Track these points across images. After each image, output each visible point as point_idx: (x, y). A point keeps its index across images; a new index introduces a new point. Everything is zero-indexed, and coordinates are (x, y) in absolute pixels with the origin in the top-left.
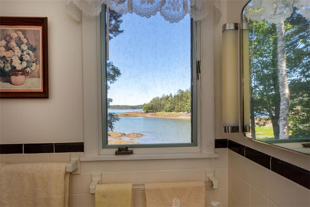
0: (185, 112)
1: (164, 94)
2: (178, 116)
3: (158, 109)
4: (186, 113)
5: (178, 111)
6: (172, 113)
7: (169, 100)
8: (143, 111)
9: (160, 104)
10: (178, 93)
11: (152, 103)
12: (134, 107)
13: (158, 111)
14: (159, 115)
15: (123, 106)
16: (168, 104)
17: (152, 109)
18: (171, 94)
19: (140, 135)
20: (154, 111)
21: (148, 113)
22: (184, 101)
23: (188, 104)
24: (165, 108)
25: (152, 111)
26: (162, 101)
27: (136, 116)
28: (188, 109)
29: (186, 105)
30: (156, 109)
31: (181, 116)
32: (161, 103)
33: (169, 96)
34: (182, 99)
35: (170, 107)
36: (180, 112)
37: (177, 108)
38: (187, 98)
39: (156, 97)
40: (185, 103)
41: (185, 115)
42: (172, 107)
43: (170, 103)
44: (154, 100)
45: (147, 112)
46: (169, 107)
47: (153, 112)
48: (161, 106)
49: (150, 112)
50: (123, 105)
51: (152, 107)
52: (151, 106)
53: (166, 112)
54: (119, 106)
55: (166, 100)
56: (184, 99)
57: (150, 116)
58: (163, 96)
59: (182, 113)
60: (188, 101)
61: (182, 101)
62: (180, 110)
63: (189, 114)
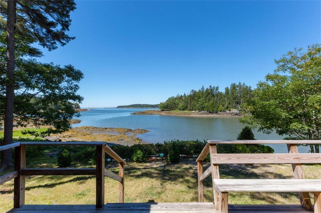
0: (196, 110)
1: (179, 94)
2: (189, 114)
3: (173, 108)
4: (198, 111)
5: (191, 110)
6: (185, 111)
7: (182, 100)
8: (159, 110)
10: (191, 93)
11: (167, 103)
12: (154, 106)
13: (172, 110)
14: (173, 113)
16: (181, 103)
17: (167, 108)
18: (185, 94)
19: (144, 131)
20: (169, 109)
21: (163, 111)
22: (196, 101)
23: (199, 103)
24: (179, 107)
25: (167, 109)
26: (177, 100)
27: (151, 114)
28: (199, 107)
29: (198, 104)
30: (171, 107)
31: (192, 114)
32: (176, 102)
33: (183, 95)
34: (194, 99)
35: (183, 106)
36: (193, 110)
37: (189, 107)
38: (199, 98)
39: (172, 97)
40: (196, 102)
41: (196, 113)
42: (185, 106)
43: (183, 102)
44: (169, 99)
45: (163, 110)
46: (182, 106)
47: (168, 110)
48: (175, 105)
49: (165, 110)
50: (144, 104)
51: (167, 106)
52: (166, 104)
53: (180, 110)
54: (141, 105)
55: (180, 99)
56: (196, 98)
57: (165, 114)
58: (177, 95)
59: (194, 111)
60: (199, 100)
61: (194, 100)
62: (192, 109)
63: (199, 113)
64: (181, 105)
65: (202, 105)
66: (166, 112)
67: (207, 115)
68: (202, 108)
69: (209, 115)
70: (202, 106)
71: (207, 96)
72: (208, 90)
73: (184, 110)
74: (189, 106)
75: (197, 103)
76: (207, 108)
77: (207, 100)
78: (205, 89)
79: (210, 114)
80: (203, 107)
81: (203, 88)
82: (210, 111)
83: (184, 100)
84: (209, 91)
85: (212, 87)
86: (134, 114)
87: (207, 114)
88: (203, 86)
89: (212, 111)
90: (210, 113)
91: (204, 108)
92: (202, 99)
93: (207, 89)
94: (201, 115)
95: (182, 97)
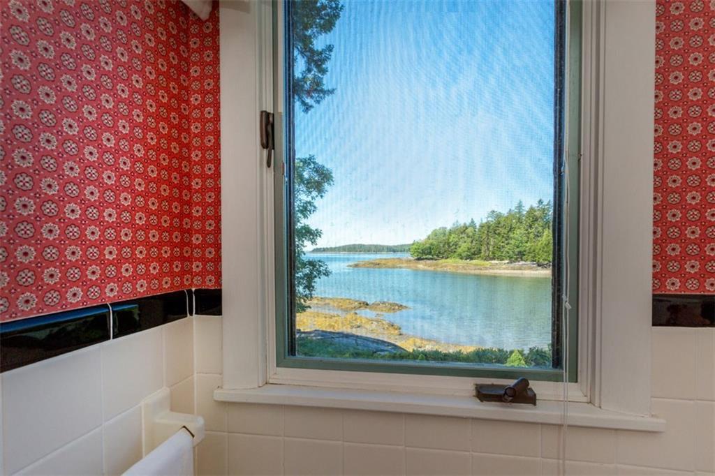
0: (503, 260)
1: (457, 222)
2: (485, 269)
3: (443, 254)
4: (507, 261)
5: (488, 258)
6: (474, 262)
7: (467, 235)
8: (411, 258)
9: (449, 244)
10: (490, 219)
11: (431, 241)
12: (395, 248)
13: (443, 257)
14: (446, 266)
15: (371, 245)
16: (465, 242)
17: (430, 253)
18: (473, 222)
19: (397, 307)
20: (435, 257)
21: (420, 262)
22: (503, 237)
23: (510, 242)
24: (459, 250)
25: (431, 256)
26: (453, 235)
27: (394, 267)
28: (511, 253)
30: (439, 253)
31: (493, 269)
32: (450, 240)
33: (468, 224)
34: (497, 232)
35: (469, 249)
36: (493, 259)
37: (485, 252)
38: (510, 230)
39: (440, 229)
40: (503, 240)
41: (504, 266)
42: (473, 250)
43: (470, 239)
44: (435, 233)
45: (419, 259)
46: (466, 249)
47: (432, 259)
48: (449, 246)
49: (426, 259)
51: (430, 248)
52: (428, 245)
53: (462, 259)
54: (364, 245)
55: (462, 233)
56: (503, 231)
57: (426, 268)
58: (454, 224)
59: (496, 262)
60: (512, 235)
61: (497, 236)
62: (491, 256)
63: (512, 265)
64: (464, 247)
65: (518, 247)
66: (428, 262)
67: (532, 272)
68: (518, 255)
69: (537, 272)
70: (518, 250)
71: (531, 227)
72: (535, 211)
73: (471, 259)
74: (483, 249)
75: (506, 242)
76: (533, 255)
77: (532, 236)
78: (527, 208)
79: (540, 268)
80: (520, 252)
81: (520, 206)
82: (541, 261)
83: (471, 234)
84: (536, 213)
85: (545, 203)
86: (356, 266)
87: (531, 269)
88: (520, 202)
89: (546, 262)
90: (539, 265)
91: (524, 255)
92: (518, 231)
93: (532, 208)
94: (515, 271)
95: (467, 228)
